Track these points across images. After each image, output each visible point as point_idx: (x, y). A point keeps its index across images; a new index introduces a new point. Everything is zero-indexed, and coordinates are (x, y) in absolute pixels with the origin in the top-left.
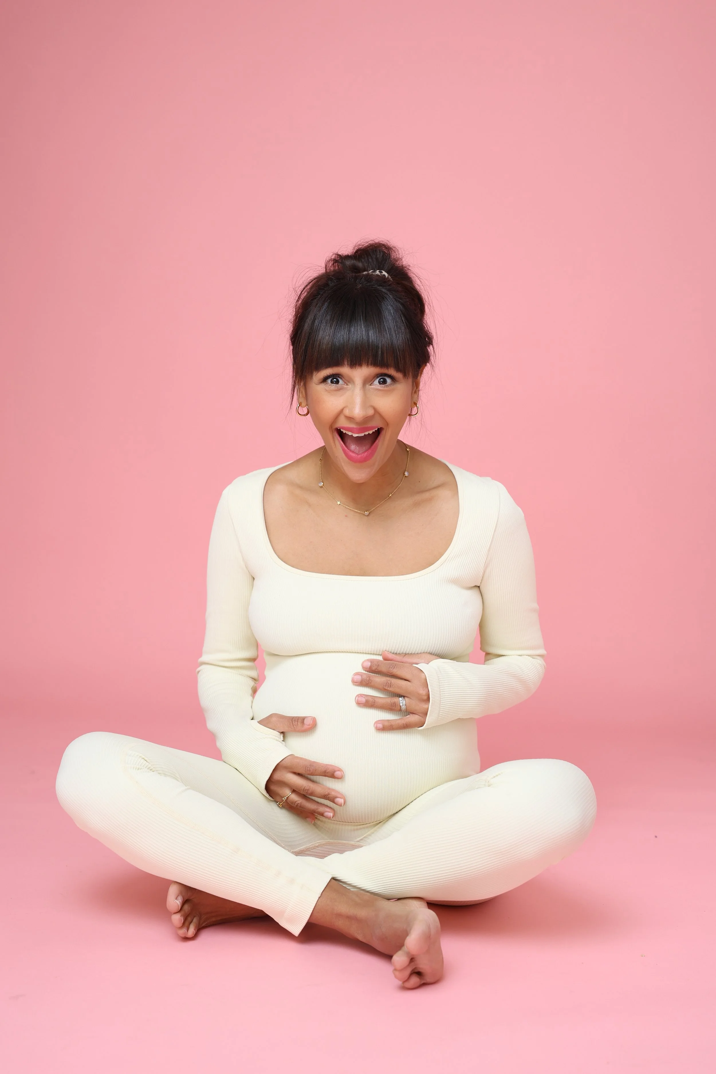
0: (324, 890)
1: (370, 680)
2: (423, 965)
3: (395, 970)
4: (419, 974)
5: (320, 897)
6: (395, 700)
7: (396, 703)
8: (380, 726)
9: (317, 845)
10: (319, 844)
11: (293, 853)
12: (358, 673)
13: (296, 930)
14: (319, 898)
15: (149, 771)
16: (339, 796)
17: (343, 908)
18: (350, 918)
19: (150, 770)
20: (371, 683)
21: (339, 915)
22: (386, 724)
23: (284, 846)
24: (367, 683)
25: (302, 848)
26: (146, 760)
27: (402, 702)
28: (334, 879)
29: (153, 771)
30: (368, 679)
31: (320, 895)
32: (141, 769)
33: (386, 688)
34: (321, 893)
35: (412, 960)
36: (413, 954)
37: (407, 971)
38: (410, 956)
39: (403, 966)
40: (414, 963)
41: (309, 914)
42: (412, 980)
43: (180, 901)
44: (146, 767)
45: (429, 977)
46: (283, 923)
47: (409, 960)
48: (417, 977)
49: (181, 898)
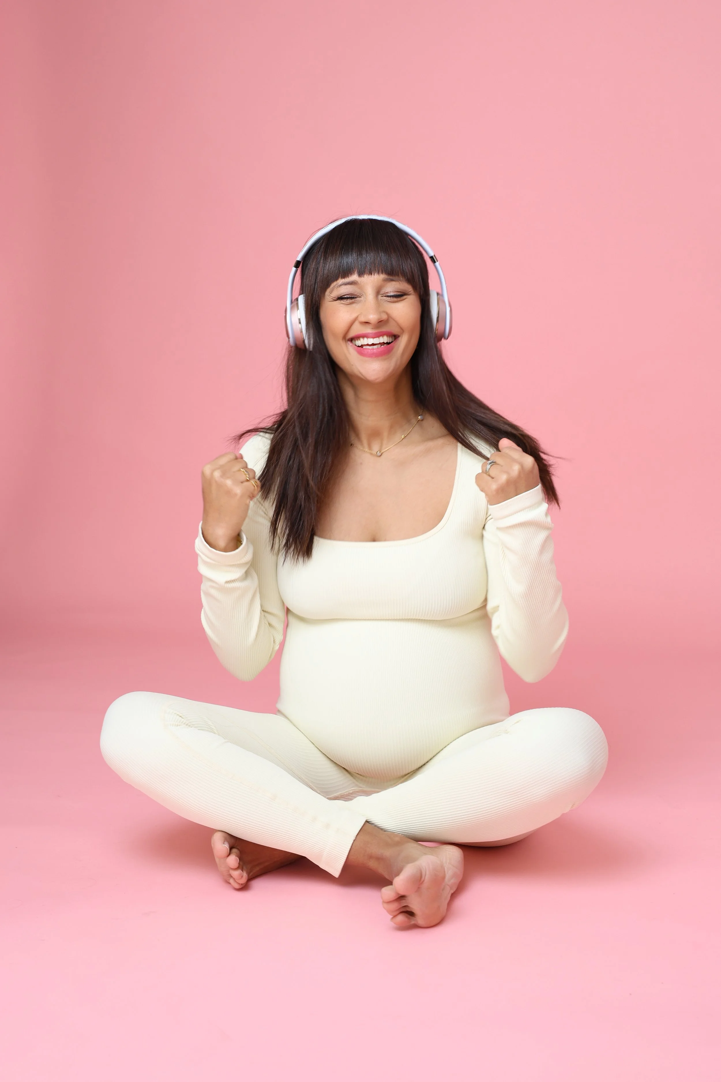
0: (359, 833)
3: (384, 901)
5: (355, 839)
9: (351, 792)
10: (353, 791)
11: (328, 798)
13: (336, 871)
14: (354, 841)
15: (188, 727)
17: (375, 849)
18: (379, 859)
19: (186, 725)
21: (371, 857)
23: (319, 792)
25: (337, 794)
26: (181, 716)
28: (367, 822)
29: (191, 727)
31: (355, 838)
32: (180, 725)
34: (355, 836)
35: (401, 898)
36: (402, 893)
37: (395, 906)
38: (399, 894)
39: (391, 900)
40: (404, 901)
41: (346, 856)
42: (401, 918)
43: (227, 846)
44: (184, 724)
45: (420, 920)
46: (322, 866)
47: (396, 898)
48: (407, 917)
49: (226, 843)
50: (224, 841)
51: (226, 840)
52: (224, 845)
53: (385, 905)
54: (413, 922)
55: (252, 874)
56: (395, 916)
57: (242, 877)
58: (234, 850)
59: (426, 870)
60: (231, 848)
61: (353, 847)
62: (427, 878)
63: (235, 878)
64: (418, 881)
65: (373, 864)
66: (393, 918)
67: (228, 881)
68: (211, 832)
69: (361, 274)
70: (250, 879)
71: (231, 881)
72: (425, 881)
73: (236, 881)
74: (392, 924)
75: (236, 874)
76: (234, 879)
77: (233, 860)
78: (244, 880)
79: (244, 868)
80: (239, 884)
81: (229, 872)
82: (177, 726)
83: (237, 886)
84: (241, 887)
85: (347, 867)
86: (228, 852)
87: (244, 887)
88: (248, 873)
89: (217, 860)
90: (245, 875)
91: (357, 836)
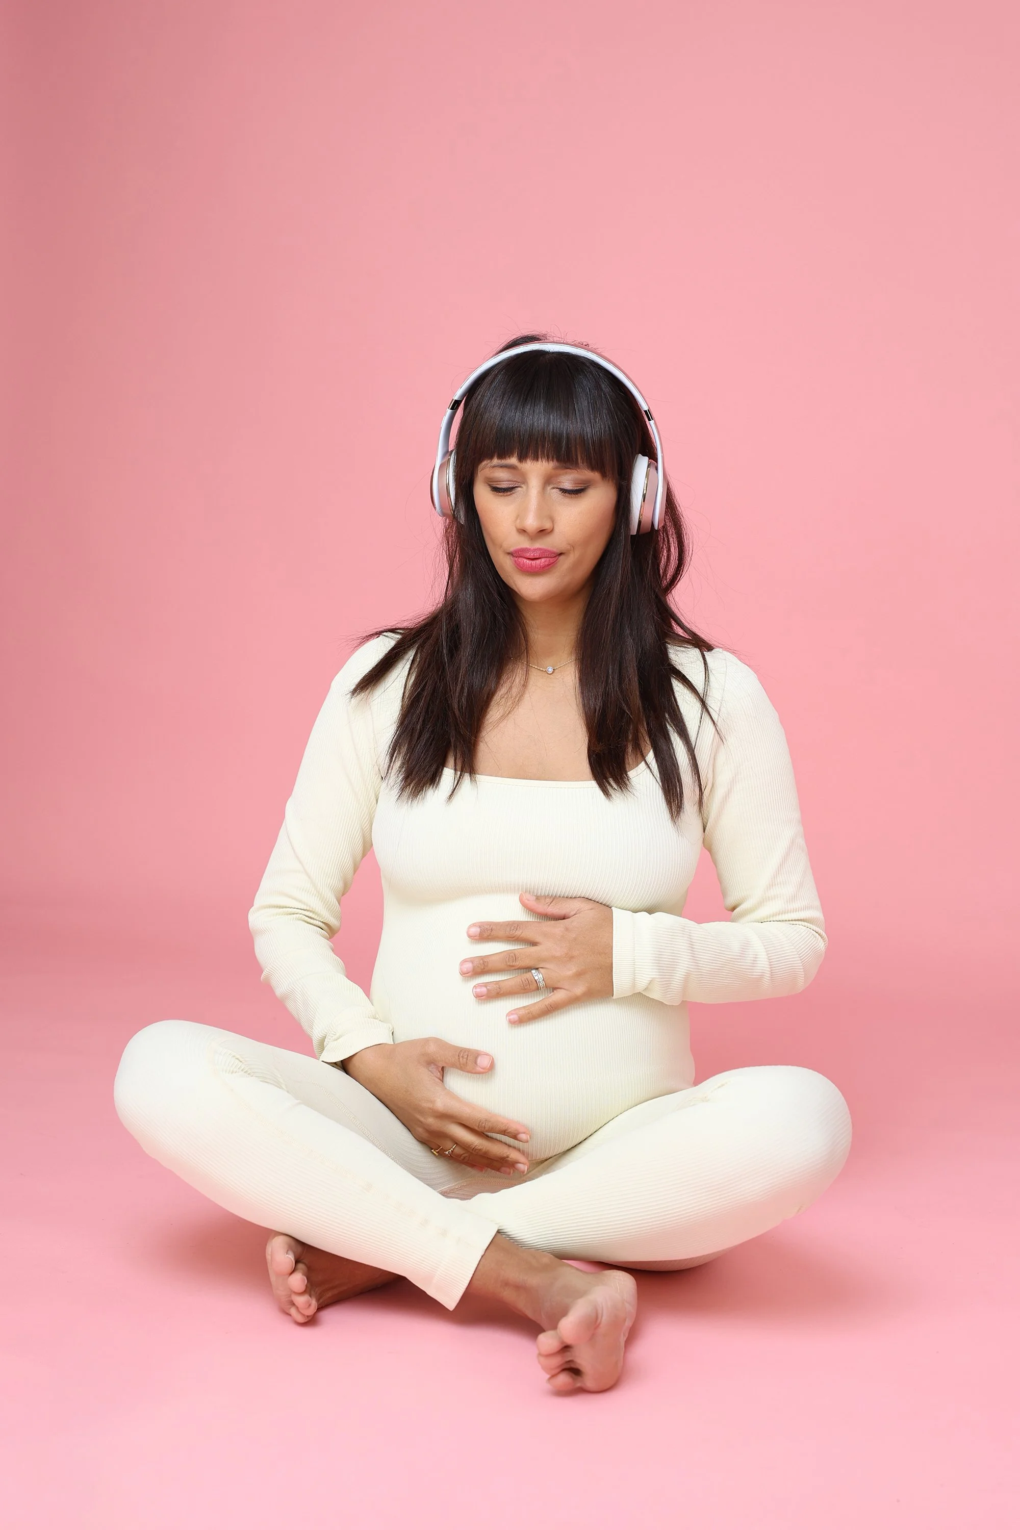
0: (489, 1245)
1: (485, 962)
2: (584, 1359)
3: (540, 1355)
4: (574, 1371)
5: (484, 1255)
6: (528, 975)
7: (529, 979)
8: (514, 1017)
11: (442, 1194)
12: (467, 960)
13: (450, 1301)
14: (482, 1256)
16: (521, 1130)
17: (513, 1274)
18: (519, 1288)
19: (249, 1075)
20: (487, 966)
21: (506, 1284)
22: (522, 1012)
24: (482, 967)
26: (242, 1061)
27: (536, 974)
28: (499, 1231)
29: (253, 1077)
30: (482, 962)
31: (483, 1253)
32: (236, 1072)
33: (511, 964)
34: (484, 1250)
35: (566, 1348)
36: (569, 1341)
37: (557, 1361)
38: (562, 1342)
39: (552, 1352)
40: (568, 1354)
41: (469, 1279)
42: (564, 1379)
43: (291, 1257)
44: (242, 1070)
45: (589, 1381)
46: (431, 1292)
47: (560, 1348)
48: (571, 1377)
49: (290, 1252)
50: (288, 1251)
51: (290, 1248)
52: (287, 1255)
53: (542, 1359)
54: (579, 1385)
55: (321, 1301)
56: (553, 1376)
57: (310, 1305)
58: (300, 1266)
59: (602, 1308)
60: (297, 1261)
61: (480, 1267)
62: (605, 1319)
63: (299, 1306)
64: (592, 1324)
65: (508, 1295)
66: (550, 1378)
67: (287, 1312)
68: (267, 1234)
69: (522, 458)
70: (320, 1308)
71: (293, 1311)
72: (601, 1326)
73: (300, 1310)
74: (548, 1386)
75: (301, 1300)
76: (297, 1308)
77: (298, 1281)
78: (311, 1311)
79: (313, 1292)
80: (304, 1315)
81: (290, 1296)
82: (232, 1072)
83: (301, 1319)
84: (306, 1321)
85: (468, 1297)
86: (293, 1267)
87: (311, 1322)
88: (318, 1300)
89: (273, 1278)
90: (314, 1304)
91: (486, 1250)
